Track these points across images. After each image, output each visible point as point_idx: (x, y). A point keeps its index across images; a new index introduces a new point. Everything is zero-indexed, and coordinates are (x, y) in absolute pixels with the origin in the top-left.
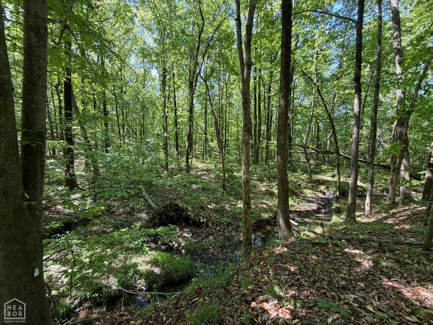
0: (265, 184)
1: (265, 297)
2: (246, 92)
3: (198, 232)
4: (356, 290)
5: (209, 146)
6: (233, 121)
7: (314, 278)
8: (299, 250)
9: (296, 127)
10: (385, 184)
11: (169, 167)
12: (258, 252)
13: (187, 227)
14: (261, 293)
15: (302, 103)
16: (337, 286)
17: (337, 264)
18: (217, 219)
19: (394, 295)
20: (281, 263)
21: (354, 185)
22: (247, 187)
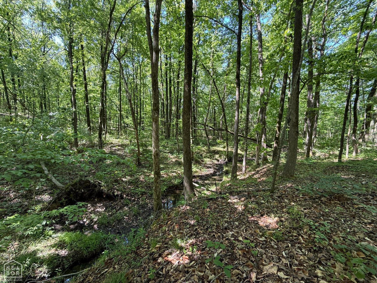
0: (175, 155)
1: (170, 250)
2: (155, 75)
3: (112, 205)
4: (233, 228)
5: (124, 123)
6: (147, 100)
7: (207, 225)
8: (198, 207)
9: (199, 109)
10: (254, 151)
11: (79, 143)
12: (166, 214)
13: (100, 202)
14: (167, 248)
15: (203, 90)
16: (222, 228)
17: (223, 212)
18: (132, 190)
19: (254, 226)
20: (184, 219)
21: (236, 154)
22: (156, 159)
